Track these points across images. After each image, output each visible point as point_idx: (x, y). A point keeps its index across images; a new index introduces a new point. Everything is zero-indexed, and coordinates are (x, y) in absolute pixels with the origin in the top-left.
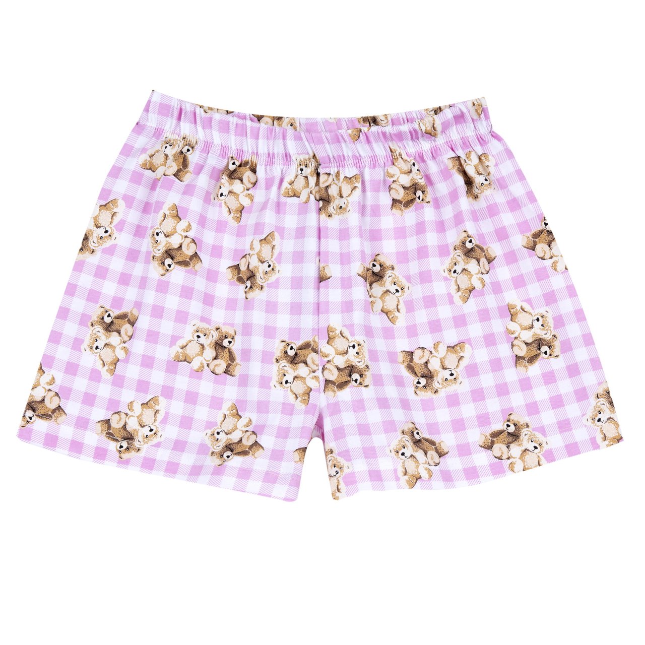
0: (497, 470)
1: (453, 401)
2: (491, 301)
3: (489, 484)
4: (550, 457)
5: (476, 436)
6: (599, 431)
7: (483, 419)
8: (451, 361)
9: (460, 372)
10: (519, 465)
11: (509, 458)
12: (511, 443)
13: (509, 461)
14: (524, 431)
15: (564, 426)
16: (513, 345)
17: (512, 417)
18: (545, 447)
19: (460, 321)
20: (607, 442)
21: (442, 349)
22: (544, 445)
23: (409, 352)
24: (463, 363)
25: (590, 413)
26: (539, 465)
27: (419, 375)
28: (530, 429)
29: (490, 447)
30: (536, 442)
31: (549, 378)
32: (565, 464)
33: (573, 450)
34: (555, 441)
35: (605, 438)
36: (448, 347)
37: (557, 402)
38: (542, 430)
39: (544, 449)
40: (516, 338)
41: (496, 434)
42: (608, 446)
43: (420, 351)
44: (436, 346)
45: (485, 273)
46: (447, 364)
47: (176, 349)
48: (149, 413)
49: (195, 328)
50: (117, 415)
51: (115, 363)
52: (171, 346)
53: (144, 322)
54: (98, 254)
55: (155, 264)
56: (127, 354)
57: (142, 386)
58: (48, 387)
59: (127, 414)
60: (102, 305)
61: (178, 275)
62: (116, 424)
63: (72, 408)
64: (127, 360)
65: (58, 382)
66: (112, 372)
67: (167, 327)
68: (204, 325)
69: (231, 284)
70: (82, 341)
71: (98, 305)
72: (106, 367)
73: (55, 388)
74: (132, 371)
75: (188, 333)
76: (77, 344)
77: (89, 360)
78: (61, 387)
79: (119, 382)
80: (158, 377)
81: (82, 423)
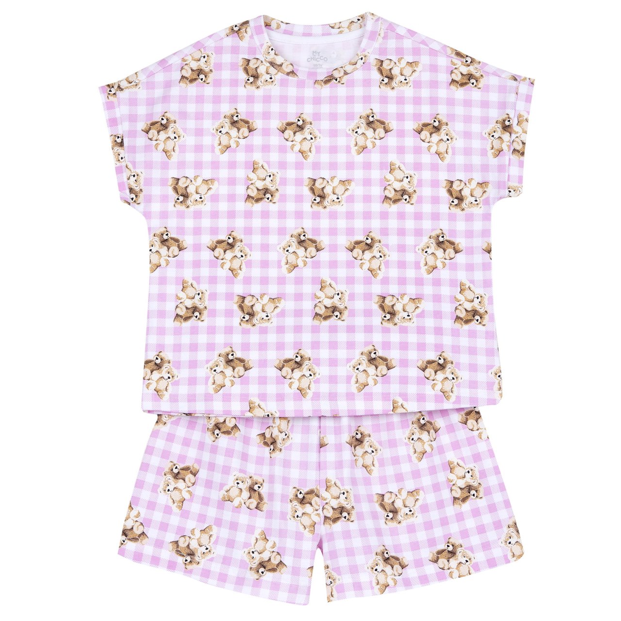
0: (441, 577)
1: (411, 529)
2: (437, 460)
3: (436, 587)
4: (477, 568)
5: (427, 553)
6: (509, 550)
7: (432, 542)
8: (410, 502)
9: (416, 509)
10: (456, 574)
11: (449, 569)
12: (450, 558)
13: (449, 571)
14: (459, 550)
15: (486, 546)
16: (451, 490)
17: (451, 540)
18: (473, 561)
19: (416, 474)
20: (515, 558)
21: (404, 494)
22: (472, 559)
23: (381, 494)
24: (419, 503)
25: (503, 538)
26: (470, 574)
27: (388, 510)
28: (463, 548)
29: (436, 561)
30: (467, 557)
31: (476, 513)
32: (487, 573)
33: (492, 563)
34: (480, 557)
35: (514, 555)
36: (408, 492)
37: (481, 529)
38: (471, 549)
39: (473, 562)
40: (454, 485)
41: (440, 552)
42: (515, 561)
43: (389, 494)
44: (400, 491)
45: (433, 440)
46: (407, 504)
47: (223, 492)
48: (205, 537)
49: (235, 477)
50: (183, 538)
51: (183, 501)
52: (220, 491)
53: (203, 474)
54: (168, 425)
55: (209, 433)
56: (191, 495)
57: (202, 518)
58: (136, 519)
59: (190, 537)
60: (171, 460)
61: (223, 440)
62: (182, 544)
63: (152, 533)
64: (191, 500)
65: (142, 515)
66: (181, 507)
67: (217, 477)
68: (241, 475)
69: (259, 446)
70: (158, 486)
71: (169, 461)
72: (176, 504)
73: (140, 520)
74: (195, 508)
75: (231, 481)
76: (155, 488)
77: (163, 499)
78: (144, 519)
79: (185, 515)
80: (212, 512)
81: (159, 544)
